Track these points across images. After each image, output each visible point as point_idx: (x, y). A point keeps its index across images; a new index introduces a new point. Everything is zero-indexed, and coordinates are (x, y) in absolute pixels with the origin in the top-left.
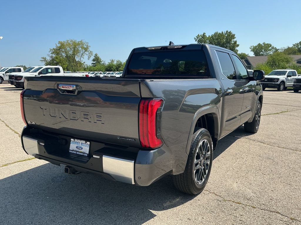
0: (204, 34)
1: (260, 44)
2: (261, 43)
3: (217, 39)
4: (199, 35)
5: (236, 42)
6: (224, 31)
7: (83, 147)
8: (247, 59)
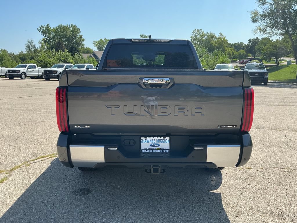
0: (48, 25)
1: (101, 39)
2: (103, 39)
3: (63, 32)
4: (42, 26)
5: (81, 37)
6: (69, 25)
7: (159, 143)
8: (94, 54)
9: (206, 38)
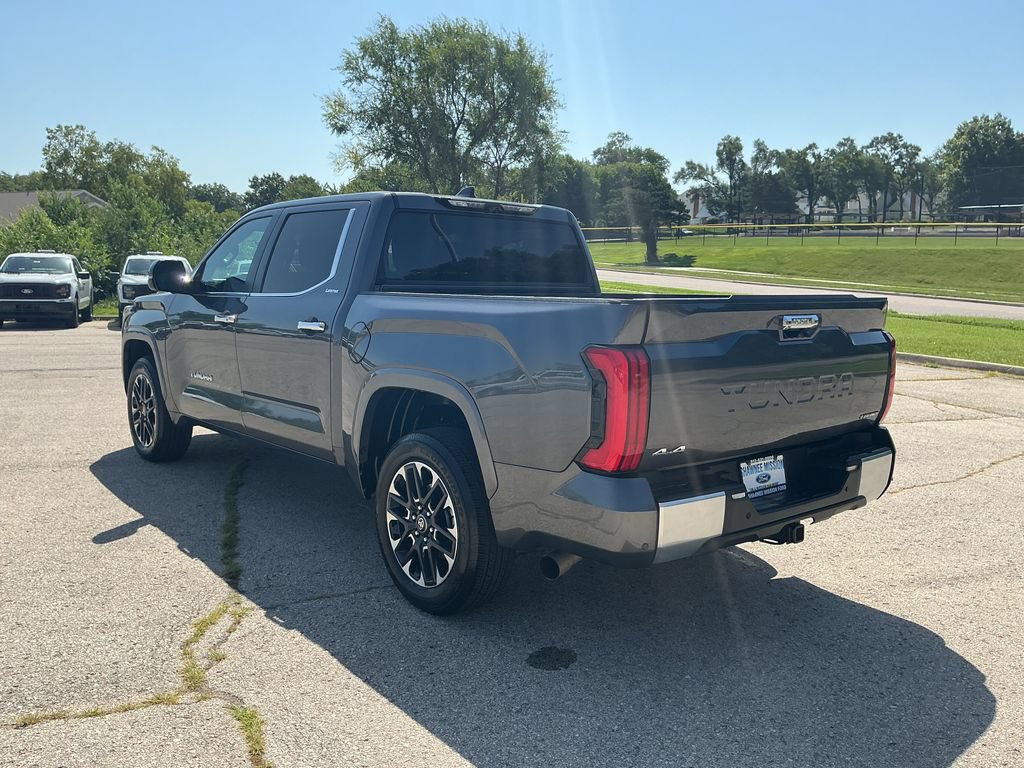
9: (106, 159)
